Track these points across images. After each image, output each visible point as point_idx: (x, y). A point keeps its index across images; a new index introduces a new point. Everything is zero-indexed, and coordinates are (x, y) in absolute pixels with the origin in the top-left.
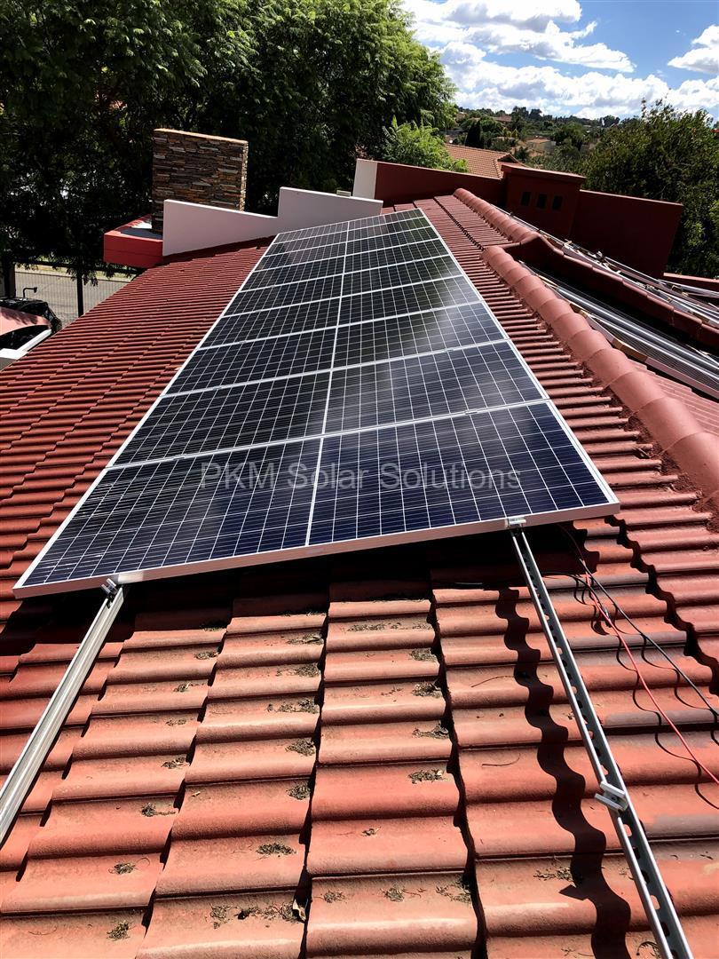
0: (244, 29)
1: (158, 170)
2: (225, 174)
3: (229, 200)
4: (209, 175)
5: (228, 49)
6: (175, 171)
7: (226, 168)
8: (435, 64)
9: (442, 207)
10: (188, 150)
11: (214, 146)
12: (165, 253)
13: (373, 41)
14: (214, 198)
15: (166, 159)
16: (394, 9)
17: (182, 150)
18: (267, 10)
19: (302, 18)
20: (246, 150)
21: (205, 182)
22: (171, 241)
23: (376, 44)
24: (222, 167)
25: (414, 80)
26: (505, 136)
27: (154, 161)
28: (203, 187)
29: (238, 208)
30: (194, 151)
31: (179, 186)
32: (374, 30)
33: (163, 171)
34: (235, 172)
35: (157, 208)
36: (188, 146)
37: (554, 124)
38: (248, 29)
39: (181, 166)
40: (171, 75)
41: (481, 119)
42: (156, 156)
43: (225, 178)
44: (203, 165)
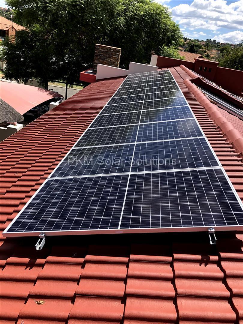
0: (122, 17)
1: (95, 55)
2: (114, 57)
3: (115, 65)
4: (110, 58)
5: (117, 23)
6: (101, 56)
7: (115, 56)
8: (177, 28)
9: (175, 69)
10: (105, 50)
11: (112, 50)
12: (96, 79)
13: (159, 20)
14: (111, 64)
15: (98, 53)
16: (166, 11)
17: (103, 50)
18: (129, 11)
19: (139, 14)
20: (121, 51)
21: (108, 60)
22: (98, 76)
23: (160, 22)
24: (114, 55)
25: (171, 32)
26: (203, 49)
28: (108, 61)
29: (117, 67)
31: (101, 60)
32: (160, 17)
33: (97, 56)
34: (117, 57)
35: (95, 66)
36: (105, 49)
37: (220, 46)
38: (123, 17)
39: (102, 55)
40: (101, 30)
41: (195, 43)
42: (96, 52)
43: (114, 59)
44: (109, 55)
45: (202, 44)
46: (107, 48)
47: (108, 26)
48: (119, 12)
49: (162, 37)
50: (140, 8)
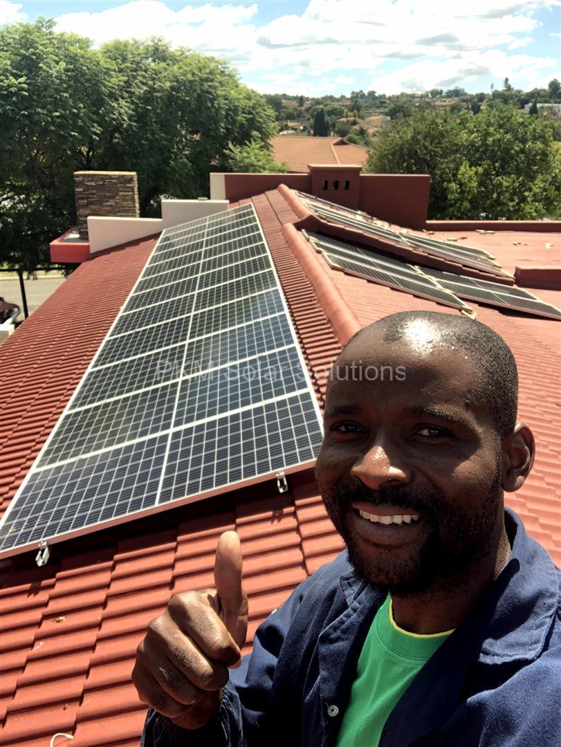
0: (123, 98)
1: (78, 198)
2: (124, 195)
3: (129, 212)
4: (113, 197)
5: (115, 114)
6: (91, 198)
7: (125, 191)
9: (268, 199)
10: (98, 183)
11: (114, 179)
12: (92, 252)
13: (210, 93)
14: (119, 212)
15: (84, 191)
16: (224, 68)
17: (93, 184)
18: (137, 84)
19: (160, 86)
20: (135, 179)
21: (112, 202)
22: (94, 244)
23: (213, 95)
24: (121, 191)
26: (347, 116)
27: (76, 193)
28: (111, 206)
29: (135, 216)
30: (101, 183)
31: (93, 207)
32: (211, 87)
33: (83, 199)
34: (131, 193)
35: (82, 222)
36: (97, 181)
37: (388, 102)
38: (125, 98)
39: (94, 194)
40: (80, 137)
41: (325, 106)
42: (77, 190)
43: (124, 198)
44: (109, 191)
45: (343, 106)
46: (103, 178)
47: (93, 127)
48: (113, 91)
49: (227, 129)
50: (160, 73)
